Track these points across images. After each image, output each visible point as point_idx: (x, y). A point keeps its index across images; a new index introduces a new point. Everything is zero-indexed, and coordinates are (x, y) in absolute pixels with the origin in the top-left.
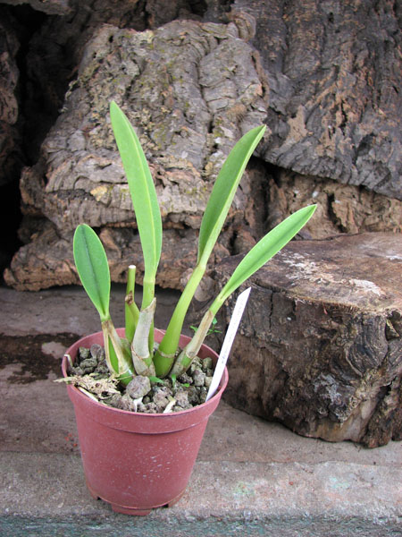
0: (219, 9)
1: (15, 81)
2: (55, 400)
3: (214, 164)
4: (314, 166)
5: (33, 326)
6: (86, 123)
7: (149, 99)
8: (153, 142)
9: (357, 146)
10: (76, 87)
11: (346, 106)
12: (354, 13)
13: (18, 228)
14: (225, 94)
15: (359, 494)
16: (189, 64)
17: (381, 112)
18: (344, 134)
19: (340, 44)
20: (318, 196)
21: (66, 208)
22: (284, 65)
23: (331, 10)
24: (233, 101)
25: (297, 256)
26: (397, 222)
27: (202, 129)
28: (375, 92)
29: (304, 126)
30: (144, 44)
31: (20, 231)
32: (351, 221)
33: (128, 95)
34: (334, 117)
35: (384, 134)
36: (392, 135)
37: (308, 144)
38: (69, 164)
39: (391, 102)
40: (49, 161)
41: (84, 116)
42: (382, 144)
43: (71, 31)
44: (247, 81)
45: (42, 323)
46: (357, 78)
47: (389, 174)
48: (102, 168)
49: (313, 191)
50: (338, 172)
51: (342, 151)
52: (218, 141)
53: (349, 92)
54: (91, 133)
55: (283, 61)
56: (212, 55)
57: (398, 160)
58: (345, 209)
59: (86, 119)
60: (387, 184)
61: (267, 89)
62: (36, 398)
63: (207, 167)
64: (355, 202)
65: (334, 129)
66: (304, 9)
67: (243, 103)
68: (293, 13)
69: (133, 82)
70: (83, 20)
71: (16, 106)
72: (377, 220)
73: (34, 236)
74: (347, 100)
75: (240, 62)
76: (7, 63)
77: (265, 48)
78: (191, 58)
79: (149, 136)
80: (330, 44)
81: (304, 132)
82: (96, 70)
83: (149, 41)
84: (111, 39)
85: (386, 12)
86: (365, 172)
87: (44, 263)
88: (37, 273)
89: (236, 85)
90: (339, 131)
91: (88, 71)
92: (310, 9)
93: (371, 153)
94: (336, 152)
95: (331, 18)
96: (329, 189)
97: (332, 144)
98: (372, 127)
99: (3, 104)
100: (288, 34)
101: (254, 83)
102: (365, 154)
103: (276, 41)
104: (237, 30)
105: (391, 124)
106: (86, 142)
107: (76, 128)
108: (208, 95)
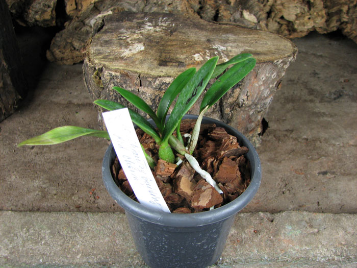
5: (70, 99)
15: (307, 240)
45: (77, 96)
62: (69, 160)
73: (67, 23)
87: (72, 46)
88: (67, 53)
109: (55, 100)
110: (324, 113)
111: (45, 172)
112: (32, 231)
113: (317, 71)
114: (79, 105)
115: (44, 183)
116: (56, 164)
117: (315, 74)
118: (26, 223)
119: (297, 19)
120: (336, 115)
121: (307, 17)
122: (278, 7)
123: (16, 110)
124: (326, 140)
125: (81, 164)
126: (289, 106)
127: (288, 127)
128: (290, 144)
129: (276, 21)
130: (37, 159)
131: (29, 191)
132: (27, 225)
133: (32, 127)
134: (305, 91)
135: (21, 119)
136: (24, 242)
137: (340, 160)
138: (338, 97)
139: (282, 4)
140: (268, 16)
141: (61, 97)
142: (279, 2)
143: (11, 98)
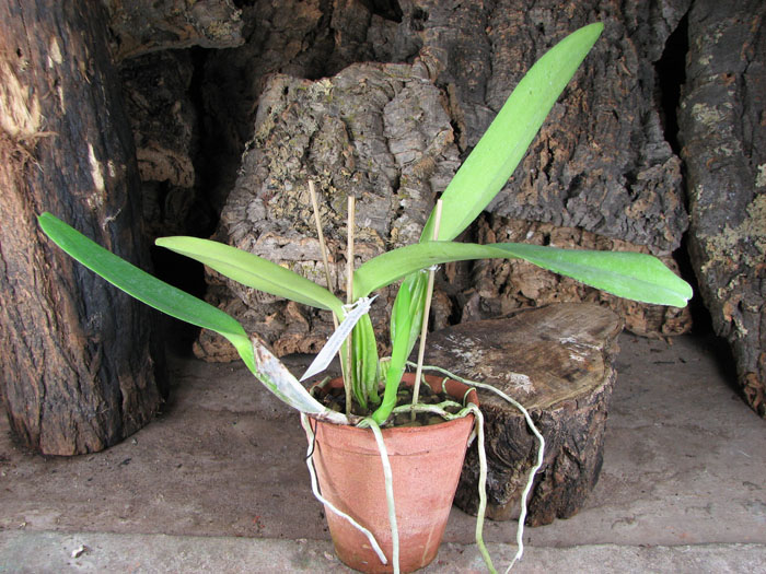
0: (412, 24)
1: (189, 133)
2: (243, 483)
3: (399, 231)
4: (519, 213)
5: (226, 405)
6: (264, 190)
7: (328, 160)
8: (334, 211)
9: (566, 188)
10: (252, 147)
11: (553, 143)
12: (569, 20)
13: (205, 293)
14: (411, 146)
16: (370, 117)
17: (595, 145)
18: (548, 177)
20: (532, 237)
22: (485, 93)
23: (541, 20)
24: (420, 154)
25: (468, 342)
27: (387, 190)
28: (591, 119)
30: (321, 97)
31: (207, 297)
33: (307, 153)
34: (539, 158)
35: (597, 172)
36: (607, 172)
37: (508, 191)
38: (248, 242)
39: (608, 132)
40: (230, 232)
41: (262, 181)
42: (593, 186)
44: (436, 127)
45: (234, 401)
46: (567, 109)
47: (603, 218)
48: (282, 246)
49: (527, 232)
50: (548, 216)
51: (546, 199)
52: (403, 203)
53: (557, 125)
54: (270, 202)
55: (485, 87)
56: (395, 102)
57: (612, 202)
59: (265, 186)
60: (603, 227)
61: (463, 129)
62: (227, 482)
63: (392, 233)
64: (573, 245)
65: (538, 172)
66: (508, 23)
67: (432, 155)
68: (496, 25)
69: (311, 140)
70: (262, 38)
71: (192, 169)
74: (554, 136)
75: (426, 108)
76: (179, 116)
77: (464, 74)
78: (373, 108)
79: (329, 205)
82: (272, 131)
83: (327, 92)
84: (286, 91)
86: (578, 215)
89: (423, 135)
90: (542, 175)
91: (263, 128)
92: (517, 20)
93: (581, 195)
94: (540, 199)
95: (541, 29)
96: (545, 229)
97: (534, 191)
98: (583, 165)
99: (178, 171)
100: (491, 51)
101: (444, 129)
102: (577, 195)
103: (475, 65)
104: (424, 68)
105: (606, 159)
106: (266, 211)
107: (255, 194)
108: (394, 148)
109: (205, 405)
111: (197, 495)
112: (190, 555)
114: (237, 413)
115: (196, 509)
116: (210, 487)
118: (183, 547)
121: (552, 295)
122: (515, 279)
123: (157, 416)
125: (242, 487)
129: (512, 298)
130: (186, 480)
131: (178, 518)
132: (184, 549)
133: (177, 440)
135: (162, 430)
136: (182, 565)
139: (520, 276)
140: (502, 290)
141: (212, 401)
142: (516, 272)
143: (154, 402)
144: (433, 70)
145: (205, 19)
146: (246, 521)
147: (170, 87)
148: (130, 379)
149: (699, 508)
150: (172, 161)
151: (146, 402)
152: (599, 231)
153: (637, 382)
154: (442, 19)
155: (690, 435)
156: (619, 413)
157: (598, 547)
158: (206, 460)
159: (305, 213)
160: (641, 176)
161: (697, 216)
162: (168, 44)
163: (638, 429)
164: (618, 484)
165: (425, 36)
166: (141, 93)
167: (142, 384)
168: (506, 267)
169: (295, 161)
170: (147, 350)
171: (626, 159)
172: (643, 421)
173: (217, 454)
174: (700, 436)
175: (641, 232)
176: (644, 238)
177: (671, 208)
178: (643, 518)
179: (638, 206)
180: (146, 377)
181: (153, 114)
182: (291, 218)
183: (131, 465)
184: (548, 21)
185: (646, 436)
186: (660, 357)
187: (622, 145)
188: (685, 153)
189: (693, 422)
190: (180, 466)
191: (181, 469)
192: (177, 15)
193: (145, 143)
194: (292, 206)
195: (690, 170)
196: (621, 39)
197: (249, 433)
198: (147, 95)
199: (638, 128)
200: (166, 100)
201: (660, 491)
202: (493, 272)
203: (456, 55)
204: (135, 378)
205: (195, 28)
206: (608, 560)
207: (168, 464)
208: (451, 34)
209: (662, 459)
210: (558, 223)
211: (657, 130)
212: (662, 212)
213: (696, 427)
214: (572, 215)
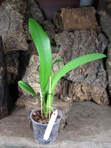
0: (58, 47)
1: (18, 65)
4: (76, 81)
6: (30, 75)
9: (85, 76)
10: (28, 67)
11: (82, 68)
12: (86, 47)
13: (19, 94)
14: (56, 68)
15: (67, 145)
17: (90, 69)
18: (81, 74)
19: (83, 54)
21: (26, 92)
22: (71, 59)
24: (58, 69)
26: (95, 91)
28: (90, 64)
29: (74, 73)
31: (19, 95)
32: (86, 91)
33: (38, 69)
34: (80, 71)
35: (90, 73)
36: (92, 74)
37: (74, 76)
39: (93, 66)
41: (30, 73)
42: (90, 76)
43: (30, 52)
44: (61, 65)
45: (22, 113)
47: (92, 82)
48: (32, 85)
49: (78, 85)
50: (82, 81)
53: (83, 65)
54: (31, 77)
56: (54, 60)
57: (93, 79)
58: (84, 89)
59: (30, 74)
62: (19, 128)
64: (86, 87)
66: (75, 47)
68: (73, 48)
69: (39, 66)
70: (32, 49)
71: (17, 71)
72: (91, 90)
73: (21, 96)
74: (83, 67)
76: (16, 62)
77: (67, 56)
80: (80, 54)
81: (74, 74)
82: (32, 64)
84: (35, 58)
85: (93, 46)
86: (87, 81)
87: (23, 102)
88: (21, 103)
89: (59, 66)
90: (80, 74)
91: (30, 64)
92: (76, 47)
93: (88, 78)
94: (80, 78)
95: (81, 48)
96: (82, 84)
97: (79, 76)
98: (88, 72)
99: (15, 71)
100: (72, 52)
101: (63, 65)
102: (87, 78)
103: (69, 54)
104: (59, 54)
105: (92, 71)
106: (30, 79)
107: (28, 76)
108: (53, 68)
109: (16, 114)
110: (83, 121)
111: (13, 130)
112: (9, 140)
113: (85, 110)
114: (22, 116)
115: (12, 132)
116: (15, 128)
117: (84, 111)
118: (8, 138)
119: (80, 97)
120: (86, 121)
121: (83, 96)
123: (7, 115)
124: (81, 127)
125: (21, 129)
126: (75, 119)
127: (73, 124)
128: (72, 128)
129: (75, 97)
130: (11, 127)
131: (9, 133)
132: (9, 138)
133: (11, 120)
134: (80, 115)
135: (8, 118)
136: (8, 141)
137: (83, 132)
138: (88, 117)
139: (77, 93)
140: (73, 96)
141: (18, 113)
142: (76, 92)
143: (7, 112)
144: (61, 55)
145: (22, 45)
146: (21, 135)
147: (15, 57)
148: (2, 107)
149: (109, 136)
150: (14, 69)
151: (5, 112)
152: (91, 84)
153: (98, 113)
154: (63, 46)
155: (108, 123)
156: (94, 118)
157: (87, 142)
158: (15, 123)
159: (37, 79)
160: (99, 74)
161: (109, 82)
162: (15, 49)
163: (98, 121)
164: (93, 131)
165: (60, 49)
166: (10, 57)
167: (5, 109)
168: (74, 91)
169: (36, 70)
170: (6, 102)
171: (96, 71)
172: (99, 120)
173: (17, 122)
174: (110, 123)
175: (99, 85)
176: (99, 86)
177: (104, 80)
178: (97, 137)
179: (98, 80)
180: (6, 107)
181: (11, 61)
182: (34, 80)
183: (1, 124)
184: (82, 47)
185: (99, 122)
186: (103, 108)
187: (95, 69)
188: (107, 70)
189: (109, 120)
190: (10, 124)
191: (11, 125)
192: (17, 44)
193: (9, 66)
194: (35, 78)
195: (108, 73)
196: (95, 50)
197: (24, 119)
198: (11, 58)
199: (98, 66)
200: (14, 59)
201: (101, 133)
202: (72, 92)
203: (65, 52)
204: (3, 107)
205: (20, 47)
206: (89, 144)
207: (8, 124)
208: (65, 49)
209: (102, 127)
210: (84, 83)
211: (102, 66)
212: (103, 81)
213: (109, 121)
214: (86, 81)
